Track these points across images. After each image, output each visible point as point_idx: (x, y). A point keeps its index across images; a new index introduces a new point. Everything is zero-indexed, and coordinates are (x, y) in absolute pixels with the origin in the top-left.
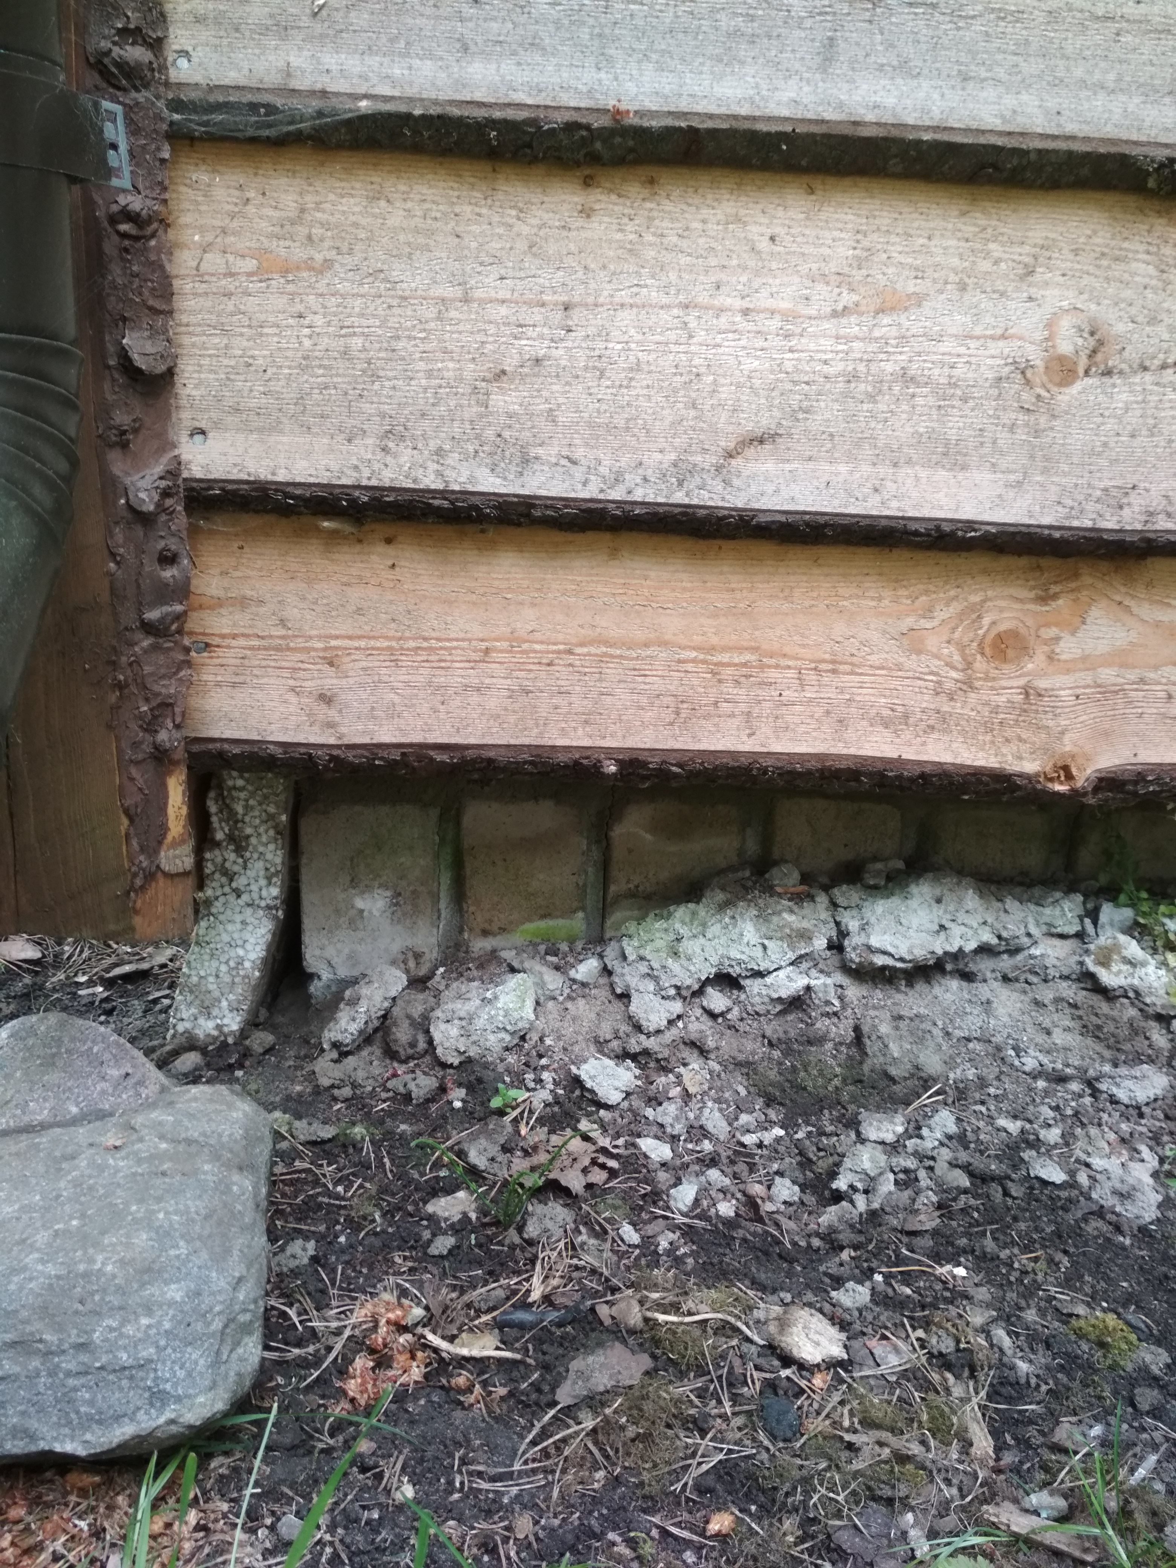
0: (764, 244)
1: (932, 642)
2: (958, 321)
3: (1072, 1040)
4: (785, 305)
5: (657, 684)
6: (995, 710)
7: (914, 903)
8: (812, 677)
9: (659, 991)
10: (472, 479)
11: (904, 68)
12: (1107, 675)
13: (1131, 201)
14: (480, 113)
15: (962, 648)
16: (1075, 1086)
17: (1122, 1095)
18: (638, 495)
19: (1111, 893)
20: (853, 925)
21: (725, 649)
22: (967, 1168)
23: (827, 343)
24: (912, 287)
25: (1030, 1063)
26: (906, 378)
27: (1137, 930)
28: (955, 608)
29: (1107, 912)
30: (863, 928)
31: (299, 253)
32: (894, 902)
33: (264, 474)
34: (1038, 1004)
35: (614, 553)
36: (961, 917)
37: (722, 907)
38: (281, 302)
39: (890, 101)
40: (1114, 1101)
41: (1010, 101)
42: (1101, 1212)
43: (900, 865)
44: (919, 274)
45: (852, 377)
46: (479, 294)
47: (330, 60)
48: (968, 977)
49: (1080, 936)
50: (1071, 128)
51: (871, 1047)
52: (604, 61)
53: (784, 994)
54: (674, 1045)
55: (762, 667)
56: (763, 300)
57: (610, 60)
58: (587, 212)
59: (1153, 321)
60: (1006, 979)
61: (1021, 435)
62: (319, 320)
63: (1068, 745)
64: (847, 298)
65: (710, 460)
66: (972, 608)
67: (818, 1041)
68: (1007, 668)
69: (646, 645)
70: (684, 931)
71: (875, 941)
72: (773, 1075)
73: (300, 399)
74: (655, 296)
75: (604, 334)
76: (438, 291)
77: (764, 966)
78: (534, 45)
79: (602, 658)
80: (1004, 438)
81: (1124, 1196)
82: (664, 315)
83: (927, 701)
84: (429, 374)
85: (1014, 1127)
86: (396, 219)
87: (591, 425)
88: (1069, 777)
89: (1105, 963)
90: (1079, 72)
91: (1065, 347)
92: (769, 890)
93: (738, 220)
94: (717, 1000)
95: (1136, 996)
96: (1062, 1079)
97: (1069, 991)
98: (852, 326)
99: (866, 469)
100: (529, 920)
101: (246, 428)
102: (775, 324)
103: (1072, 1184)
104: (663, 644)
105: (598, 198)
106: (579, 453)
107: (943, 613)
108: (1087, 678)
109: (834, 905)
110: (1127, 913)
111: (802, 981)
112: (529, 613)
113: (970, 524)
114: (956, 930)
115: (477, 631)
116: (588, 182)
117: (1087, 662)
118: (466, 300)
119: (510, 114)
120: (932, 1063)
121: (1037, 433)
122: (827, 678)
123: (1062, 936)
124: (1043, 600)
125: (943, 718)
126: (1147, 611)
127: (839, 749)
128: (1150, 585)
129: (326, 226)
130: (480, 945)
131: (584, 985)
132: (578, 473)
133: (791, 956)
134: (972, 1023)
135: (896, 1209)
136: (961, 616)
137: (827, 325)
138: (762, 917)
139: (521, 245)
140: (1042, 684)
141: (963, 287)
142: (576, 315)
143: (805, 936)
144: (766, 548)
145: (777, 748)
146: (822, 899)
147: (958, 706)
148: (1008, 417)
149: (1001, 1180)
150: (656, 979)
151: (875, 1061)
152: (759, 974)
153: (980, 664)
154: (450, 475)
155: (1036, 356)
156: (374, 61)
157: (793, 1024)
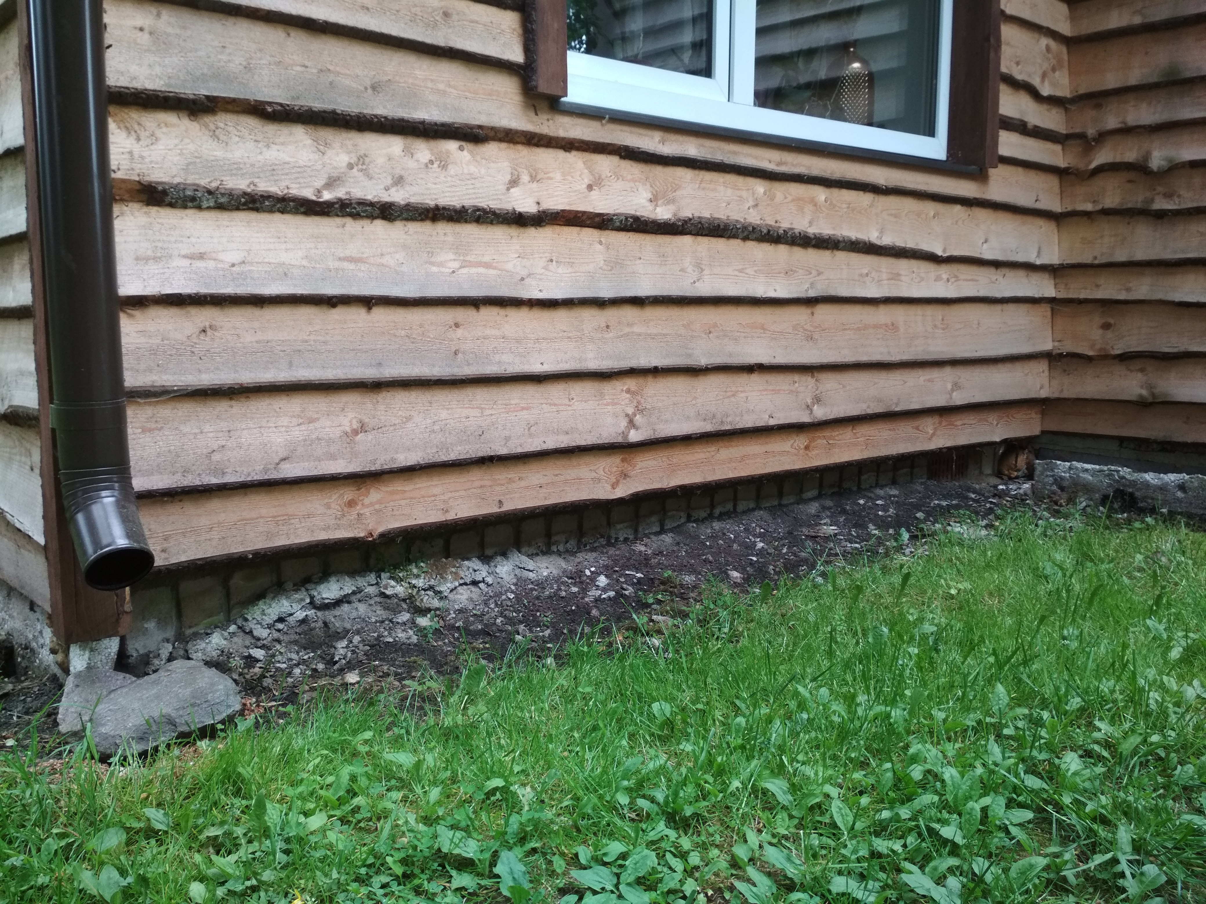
0: (278, 410)
1: (333, 505)
2: (328, 423)
3: (382, 612)
4: (286, 424)
5: (261, 529)
6: (351, 521)
7: (332, 583)
8: (303, 520)
9: (262, 626)
10: (209, 480)
11: (309, 366)
12: (377, 507)
13: (365, 390)
14: (206, 387)
15: (340, 506)
16: (387, 622)
17: (400, 621)
18: (255, 478)
19: (383, 570)
20: (315, 594)
21: (279, 516)
22: (368, 645)
23: (297, 433)
24: (316, 416)
25: (374, 620)
26: (318, 439)
27: (391, 578)
28: (337, 495)
29: (383, 575)
30: (319, 594)
31: (153, 426)
32: (325, 584)
33: (150, 488)
34: (370, 605)
35: (246, 494)
36: (346, 584)
37: (273, 598)
38: (150, 439)
39: (307, 375)
40: (398, 623)
41: (334, 372)
42: (404, 644)
43: (321, 575)
44: (317, 412)
45: (305, 440)
46: (205, 430)
47: (165, 377)
48: (349, 602)
49: (377, 584)
50: (350, 377)
51: (331, 626)
52: (236, 371)
53: (300, 618)
54: (270, 642)
55: (289, 519)
56: (280, 423)
57: (237, 371)
58: (231, 407)
59: (374, 418)
60: (360, 601)
61: (348, 450)
62: (161, 443)
63: (370, 527)
64: (301, 421)
65: (272, 466)
66: (341, 494)
67: (315, 628)
68: (352, 509)
69: (257, 518)
70: (264, 607)
71: (324, 596)
72: (304, 641)
73: (158, 465)
74: (252, 426)
75: (240, 437)
76: (193, 431)
77: (292, 611)
78: (217, 369)
79: (245, 524)
80: (344, 450)
81: (408, 639)
82: (255, 430)
83: (333, 522)
84: (194, 454)
85: (375, 635)
86: (180, 413)
87: (240, 461)
88: (372, 536)
89: (386, 589)
90: (349, 363)
91: (355, 427)
92: (285, 590)
93: (270, 404)
94: (280, 626)
95: (396, 595)
96: (383, 622)
97: (378, 599)
98: (303, 427)
99: (312, 463)
100: (205, 619)
101: (143, 475)
102: (283, 429)
103: (395, 641)
104: (262, 517)
105: (233, 403)
106: (238, 469)
107: (334, 497)
108: (372, 508)
109: (307, 590)
110: (388, 574)
111: (305, 614)
112: (223, 515)
113: (340, 474)
114: (345, 588)
115: (208, 523)
116: (231, 399)
117: (372, 504)
118: (202, 433)
119: (214, 387)
120: (348, 626)
121: (352, 448)
122: (307, 520)
123: (372, 585)
124: (358, 490)
125: (338, 525)
126: (384, 489)
127: (313, 539)
128: (383, 482)
129: (161, 418)
130: (189, 632)
131: (233, 633)
132: (238, 474)
133: (300, 606)
134: (354, 614)
135: (354, 659)
136: (339, 497)
137: (297, 428)
138: (288, 598)
139: (215, 417)
140: (361, 512)
141: (328, 415)
142: (232, 433)
143: (302, 600)
144: (288, 487)
145: (296, 542)
146: (303, 589)
147: (342, 522)
148: (344, 446)
149: (378, 645)
150: (260, 624)
151: (333, 629)
152: (291, 615)
153: (346, 509)
154: (203, 480)
155: (348, 429)
156: (176, 377)
157: (304, 627)
